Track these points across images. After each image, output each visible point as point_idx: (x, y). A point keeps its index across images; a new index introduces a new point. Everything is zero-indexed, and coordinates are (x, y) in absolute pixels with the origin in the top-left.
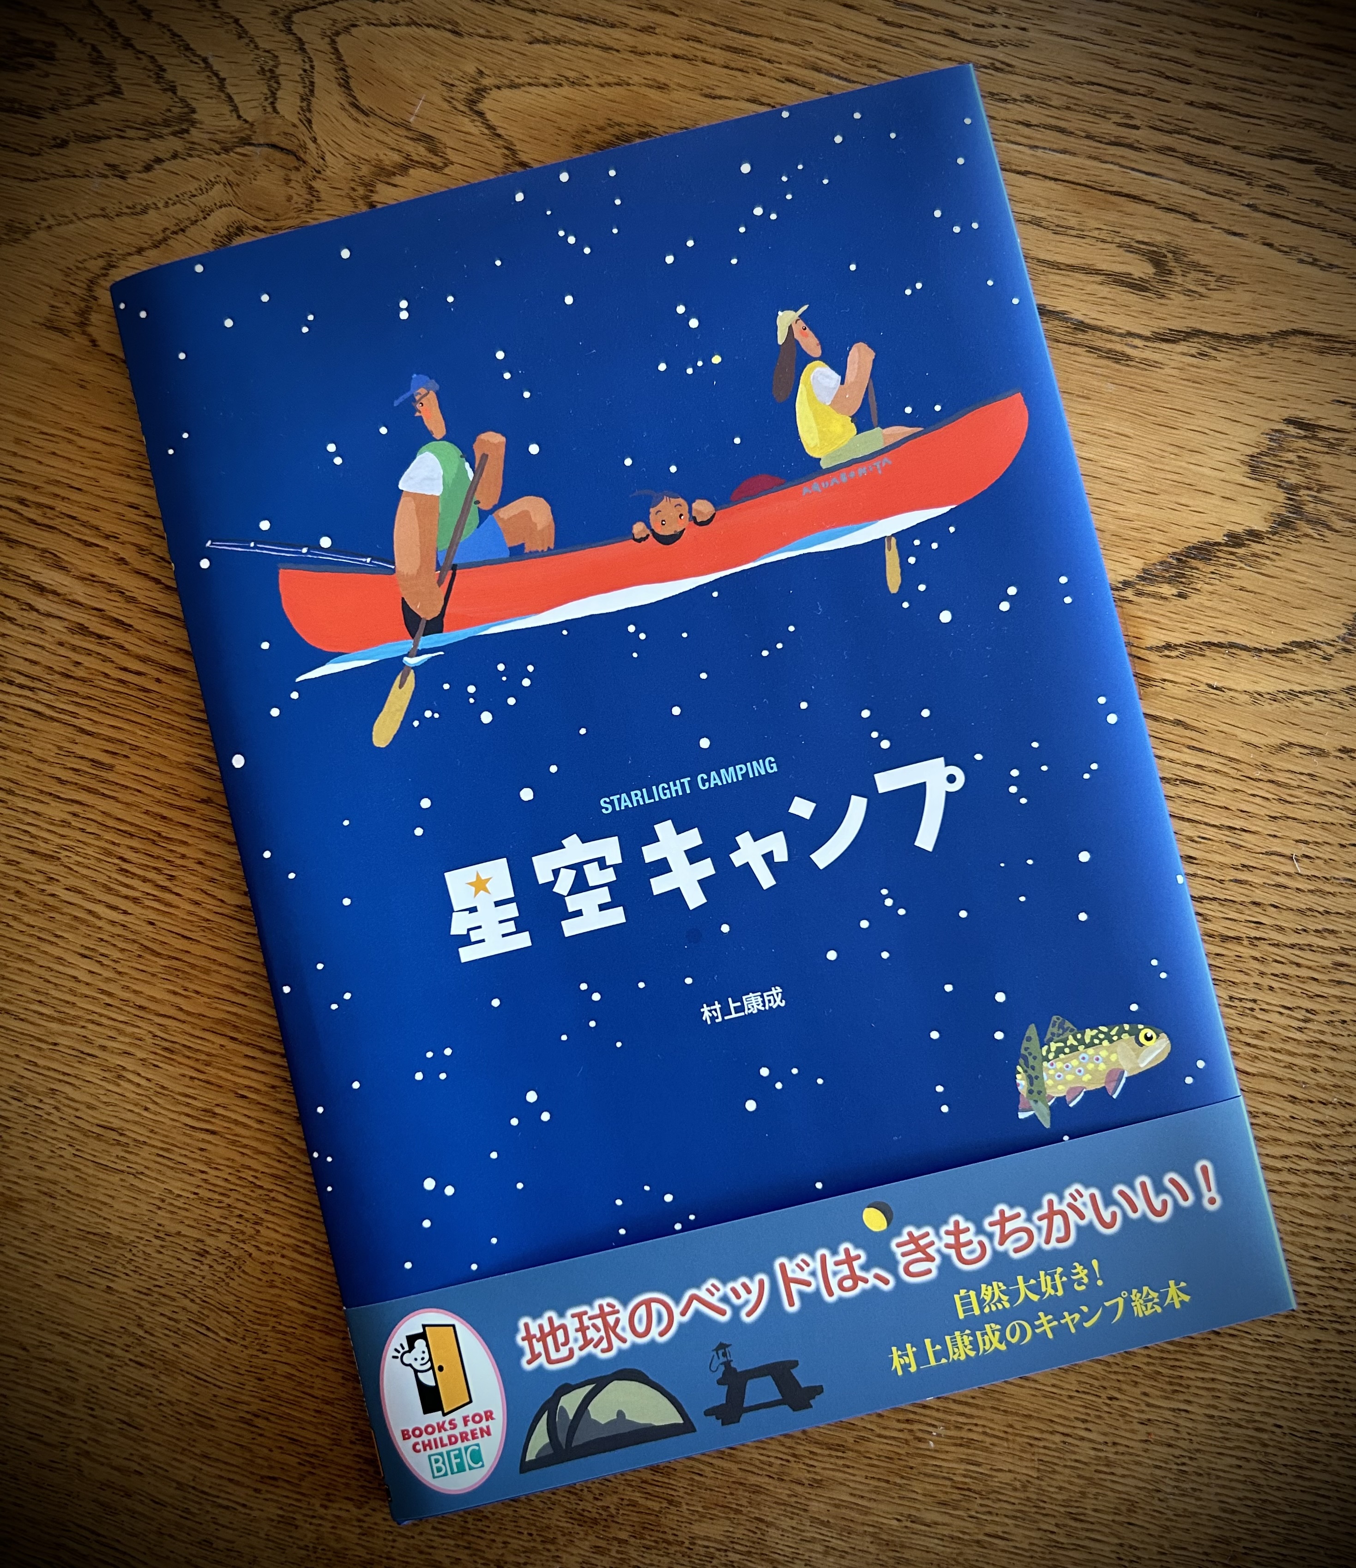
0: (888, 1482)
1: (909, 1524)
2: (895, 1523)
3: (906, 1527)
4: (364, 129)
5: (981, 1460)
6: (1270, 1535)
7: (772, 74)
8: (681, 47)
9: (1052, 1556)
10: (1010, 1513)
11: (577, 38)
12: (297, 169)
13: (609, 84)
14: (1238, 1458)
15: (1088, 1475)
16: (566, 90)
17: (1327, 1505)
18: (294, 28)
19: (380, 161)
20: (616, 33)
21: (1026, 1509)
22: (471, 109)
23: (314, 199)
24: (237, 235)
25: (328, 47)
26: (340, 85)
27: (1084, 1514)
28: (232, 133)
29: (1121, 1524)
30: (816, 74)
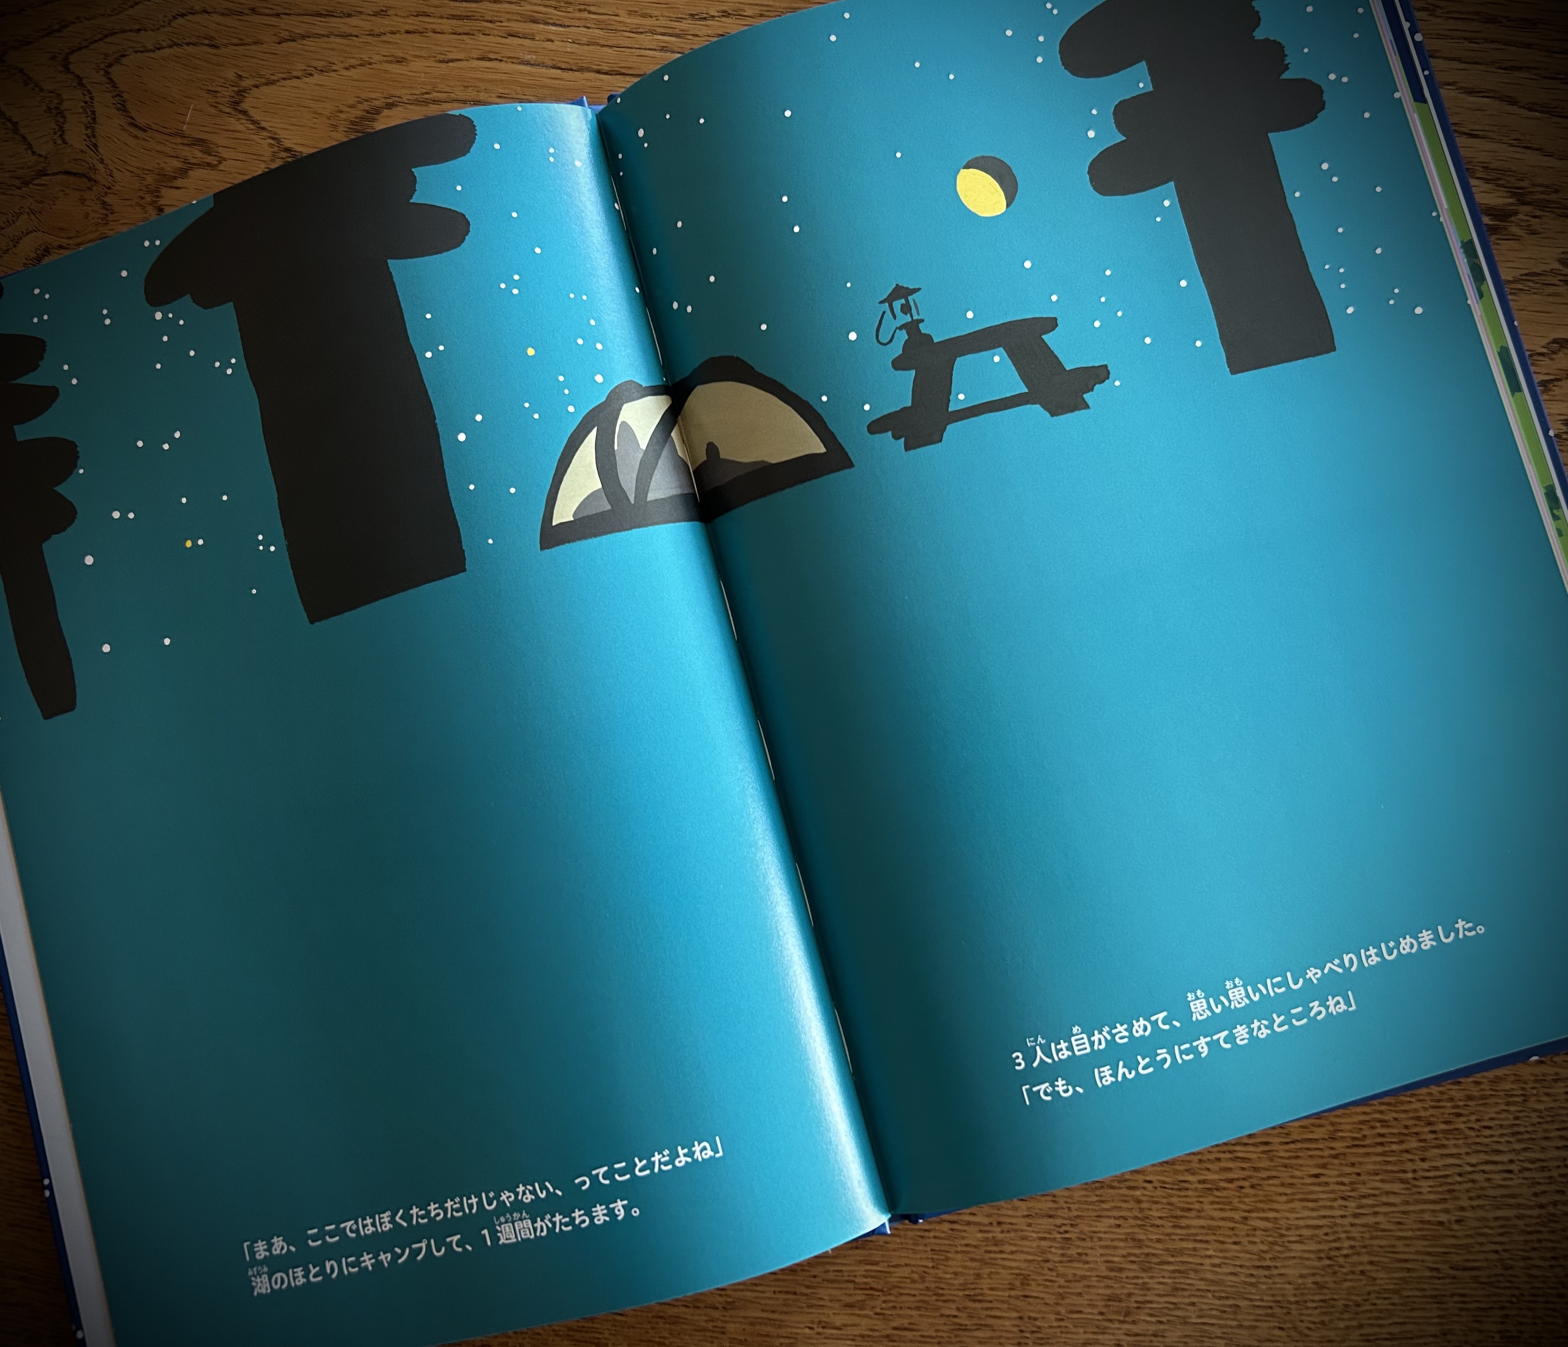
0: (795, 1293)
1: (820, 1330)
2: (807, 1331)
3: (819, 1334)
4: (143, 143)
5: (876, 1259)
6: (1156, 1286)
7: (496, 32)
8: (412, 23)
9: (959, 1339)
10: (912, 1306)
11: (320, 32)
12: (90, 189)
13: (353, 67)
14: (1115, 1218)
15: (978, 1257)
16: (317, 78)
17: (1207, 1249)
18: (71, 67)
19: (162, 169)
20: (353, 21)
21: (927, 1298)
22: (236, 109)
23: (108, 212)
24: (44, 255)
25: (105, 79)
26: (118, 109)
27: (982, 1295)
28: (29, 168)
29: (1017, 1298)
30: (534, 26)
